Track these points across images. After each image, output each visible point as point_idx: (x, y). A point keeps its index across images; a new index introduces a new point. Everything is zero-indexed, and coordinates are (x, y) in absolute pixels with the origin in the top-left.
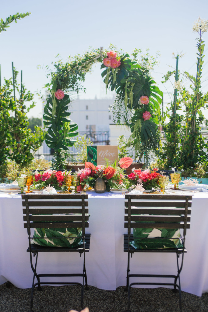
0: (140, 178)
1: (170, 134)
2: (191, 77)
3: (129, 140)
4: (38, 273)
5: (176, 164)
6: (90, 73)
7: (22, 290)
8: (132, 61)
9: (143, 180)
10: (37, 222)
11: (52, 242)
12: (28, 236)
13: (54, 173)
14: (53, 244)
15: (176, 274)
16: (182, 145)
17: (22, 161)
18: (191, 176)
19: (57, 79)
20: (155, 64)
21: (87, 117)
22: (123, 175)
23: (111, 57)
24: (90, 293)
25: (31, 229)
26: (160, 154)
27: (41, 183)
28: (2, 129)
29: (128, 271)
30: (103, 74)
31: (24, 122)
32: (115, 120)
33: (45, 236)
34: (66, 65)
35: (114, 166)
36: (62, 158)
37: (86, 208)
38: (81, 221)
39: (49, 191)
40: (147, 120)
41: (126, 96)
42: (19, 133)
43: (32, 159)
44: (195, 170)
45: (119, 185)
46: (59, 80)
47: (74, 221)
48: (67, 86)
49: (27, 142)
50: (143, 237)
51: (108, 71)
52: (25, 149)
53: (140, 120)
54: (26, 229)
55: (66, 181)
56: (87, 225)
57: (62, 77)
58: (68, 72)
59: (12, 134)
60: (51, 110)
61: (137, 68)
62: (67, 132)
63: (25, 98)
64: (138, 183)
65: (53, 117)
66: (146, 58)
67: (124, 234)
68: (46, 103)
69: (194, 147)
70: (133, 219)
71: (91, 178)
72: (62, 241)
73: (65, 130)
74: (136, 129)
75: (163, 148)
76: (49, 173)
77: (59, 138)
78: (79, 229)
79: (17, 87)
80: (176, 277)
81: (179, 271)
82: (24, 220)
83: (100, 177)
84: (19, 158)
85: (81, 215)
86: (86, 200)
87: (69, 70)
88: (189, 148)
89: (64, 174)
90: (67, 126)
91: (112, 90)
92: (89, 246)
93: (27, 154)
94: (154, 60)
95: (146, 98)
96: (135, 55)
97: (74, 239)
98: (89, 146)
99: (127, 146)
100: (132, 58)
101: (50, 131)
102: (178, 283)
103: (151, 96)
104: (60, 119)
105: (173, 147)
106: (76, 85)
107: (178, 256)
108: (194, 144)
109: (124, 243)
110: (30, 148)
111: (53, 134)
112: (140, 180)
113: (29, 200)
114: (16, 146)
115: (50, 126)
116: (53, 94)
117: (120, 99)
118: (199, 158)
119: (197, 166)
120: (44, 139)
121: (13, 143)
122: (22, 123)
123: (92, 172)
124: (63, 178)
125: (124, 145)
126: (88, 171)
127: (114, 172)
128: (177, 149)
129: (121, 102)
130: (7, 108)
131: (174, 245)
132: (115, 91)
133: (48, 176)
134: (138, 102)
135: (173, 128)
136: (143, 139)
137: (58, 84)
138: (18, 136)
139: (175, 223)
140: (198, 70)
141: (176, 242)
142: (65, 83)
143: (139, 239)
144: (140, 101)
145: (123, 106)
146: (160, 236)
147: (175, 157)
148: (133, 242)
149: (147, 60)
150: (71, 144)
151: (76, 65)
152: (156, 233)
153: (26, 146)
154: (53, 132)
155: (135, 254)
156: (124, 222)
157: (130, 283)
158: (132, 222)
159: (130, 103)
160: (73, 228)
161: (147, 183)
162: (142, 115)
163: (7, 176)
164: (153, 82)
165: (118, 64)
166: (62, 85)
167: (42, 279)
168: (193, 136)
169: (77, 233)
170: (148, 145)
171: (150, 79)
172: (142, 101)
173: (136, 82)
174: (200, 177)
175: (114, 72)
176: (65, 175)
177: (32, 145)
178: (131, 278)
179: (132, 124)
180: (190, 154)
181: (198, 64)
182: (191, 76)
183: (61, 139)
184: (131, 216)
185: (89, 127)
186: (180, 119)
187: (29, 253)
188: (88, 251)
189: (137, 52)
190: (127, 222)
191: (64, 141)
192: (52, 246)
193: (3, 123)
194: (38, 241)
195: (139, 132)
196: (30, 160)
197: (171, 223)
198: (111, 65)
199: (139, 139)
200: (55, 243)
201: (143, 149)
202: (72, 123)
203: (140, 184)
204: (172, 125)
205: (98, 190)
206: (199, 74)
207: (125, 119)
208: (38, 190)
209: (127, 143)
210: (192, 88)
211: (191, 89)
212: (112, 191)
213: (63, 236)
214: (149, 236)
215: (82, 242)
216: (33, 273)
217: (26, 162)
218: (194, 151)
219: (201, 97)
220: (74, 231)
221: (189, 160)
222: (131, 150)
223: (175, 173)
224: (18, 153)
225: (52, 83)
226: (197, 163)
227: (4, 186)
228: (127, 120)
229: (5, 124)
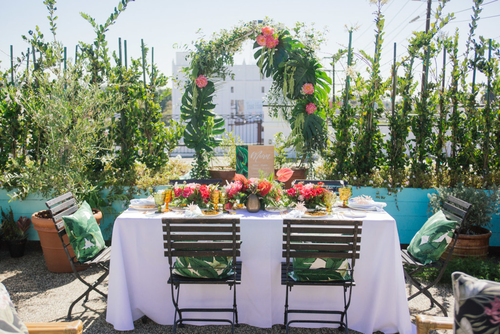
0: (301, 194)
1: (340, 131)
2: (368, 58)
3: (288, 139)
4: (180, 307)
5: (348, 169)
6: (239, 52)
7: (161, 326)
8: (293, 39)
9: (305, 197)
10: (180, 250)
11: (197, 273)
12: (169, 266)
13: (198, 188)
14: (199, 275)
15: (343, 310)
16: (355, 145)
17: (155, 164)
18: (365, 185)
19: (199, 63)
20: (322, 42)
21: (232, 88)
22: (282, 191)
23: (266, 35)
24: (240, 330)
25: (173, 258)
26: (328, 156)
27: (182, 199)
28: (129, 124)
29: (287, 306)
30: (256, 56)
31: (157, 115)
32: (270, 113)
33: (189, 266)
34: (210, 43)
35: (270, 180)
36: (204, 161)
37: (237, 234)
38: (232, 249)
39: (192, 211)
40: (311, 114)
41: (285, 84)
42: (151, 128)
43: (166, 162)
44: (371, 177)
45: (276, 202)
46: (200, 64)
47: (223, 249)
48: (211, 71)
49: (160, 140)
50: (304, 268)
51: (262, 51)
52: (158, 148)
53: (302, 114)
54: (167, 257)
55: (212, 197)
56: (238, 254)
57: (205, 59)
58: (212, 53)
59: (142, 130)
60: (191, 101)
61: (299, 48)
62: (210, 129)
63: (157, 83)
64: (299, 201)
65: (193, 110)
66: (310, 35)
67: (282, 263)
68: (184, 92)
69: (370, 148)
70: (292, 247)
71: (243, 194)
72: (209, 272)
73: (208, 126)
74: (297, 125)
75: (331, 148)
76: (191, 187)
77: (201, 136)
78: (229, 258)
79: (147, 69)
80: (343, 314)
81: (346, 307)
82: (165, 248)
83: (253, 193)
84: (151, 161)
85: (231, 242)
86: (237, 225)
87: (214, 51)
88: (364, 149)
89: (209, 188)
90: (211, 121)
91: (268, 75)
92: (240, 277)
93: (160, 155)
94: (321, 36)
95: (311, 86)
96: (297, 30)
97: (223, 269)
98: (239, 146)
99: (286, 147)
100: (292, 34)
101: (189, 127)
102: (344, 321)
103: (317, 84)
104: (202, 113)
105: (343, 147)
106: (222, 70)
107: (345, 290)
108: (370, 144)
109: (282, 274)
110: (164, 147)
111: (193, 130)
112: (301, 197)
113: (171, 225)
114: (147, 146)
115: (189, 120)
116: (194, 81)
117: (277, 86)
118: (377, 161)
119: (373, 173)
120: (181, 135)
121: (144, 141)
122: (154, 116)
123: (243, 187)
124: (208, 194)
125: (282, 144)
126: (239, 185)
127: (270, 188)
128: (349, 149)
129: (279, 91)
130: (135, 97)
131: (341, 277)
132: (271, 78)
133: (190, 191)
134: (301, 91)
135: (344, 124)
136: (306, 138)
137: (200, 69)
138: (149, 132)
139: (341, 252)
140: (376, 52)
141: (343, 273)
142: (208, 67)
143: (300, 270)
144: (303, 90)
145: (282, 95)
146: (324, 267)
147: (346, 160)
148: (293, 273)
149: (312, 36)
150: (216, 144)
151: (223, 44)
152: (319, 263)
153: (158, 144)
154: (193, 128)
155: (295, 288)
156: (282, 250)
157: (289, 320)
158: (291, 250)
159: (290, 91)
160: (222, 257)
161: (310, 201)
162: (305, 108)
163: (136, 185)
164: (319, 66)
165: (276, 43)
166: (205, 70)
167: (185, 315)
168: (369, 134)
169: (226, 262)
170: (312, 145)
171: (316, 62)
172: (305, 90)
173: (298, 66)
174: (377, 186)
175: (271, 53)
176: (210, 190)
177: (166, 143)
178: (289, 314)
179: (293, 118)
180: (365, 156)
181: (377, 43)
182: (368, 55)
183: (203, 137)
184: (291, 243)
185: (234, 103)
186: (352, 113)
187: (170, 285)
188: (239, 283)
189: (299, 26)
190: (285, 250)
191: (207, 140)
192: (197, 277)
193: (130, 117)
194: (180, 271)
195: (301, 128)
196: (164, 163)
197: (337, 252)
198: (267, 44)
199: (301, 138)
200: (200, 273)
201: (306, 151)
202: (218, 117)
203: (302, 202)
204: (343, 120)
205: (251, 209)
206: (378, 55)
207: (284, 111)
208: (179, 207)
209: (286, 142)
210: (369, 72)
211: (367, 72)
212: (267, 210)
213: (210, 266)
214: (311, 268)
215: (232, 271)
216: (175, 309)
217: (159, 166)
218: (369, 153)
219: (381, 83)
220: (223, 261)
221: (364, 164)
222: (292, 151)
223: (344, 187)
224: (150, 154)
225: (192, 68)
226: (373, 169)
227: (138, 203)
228: (286, 113)
229: (133, 117)
